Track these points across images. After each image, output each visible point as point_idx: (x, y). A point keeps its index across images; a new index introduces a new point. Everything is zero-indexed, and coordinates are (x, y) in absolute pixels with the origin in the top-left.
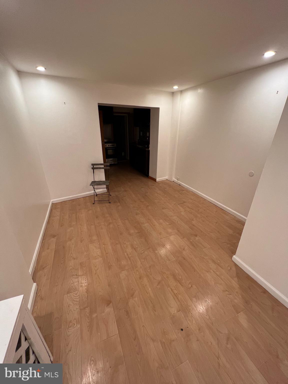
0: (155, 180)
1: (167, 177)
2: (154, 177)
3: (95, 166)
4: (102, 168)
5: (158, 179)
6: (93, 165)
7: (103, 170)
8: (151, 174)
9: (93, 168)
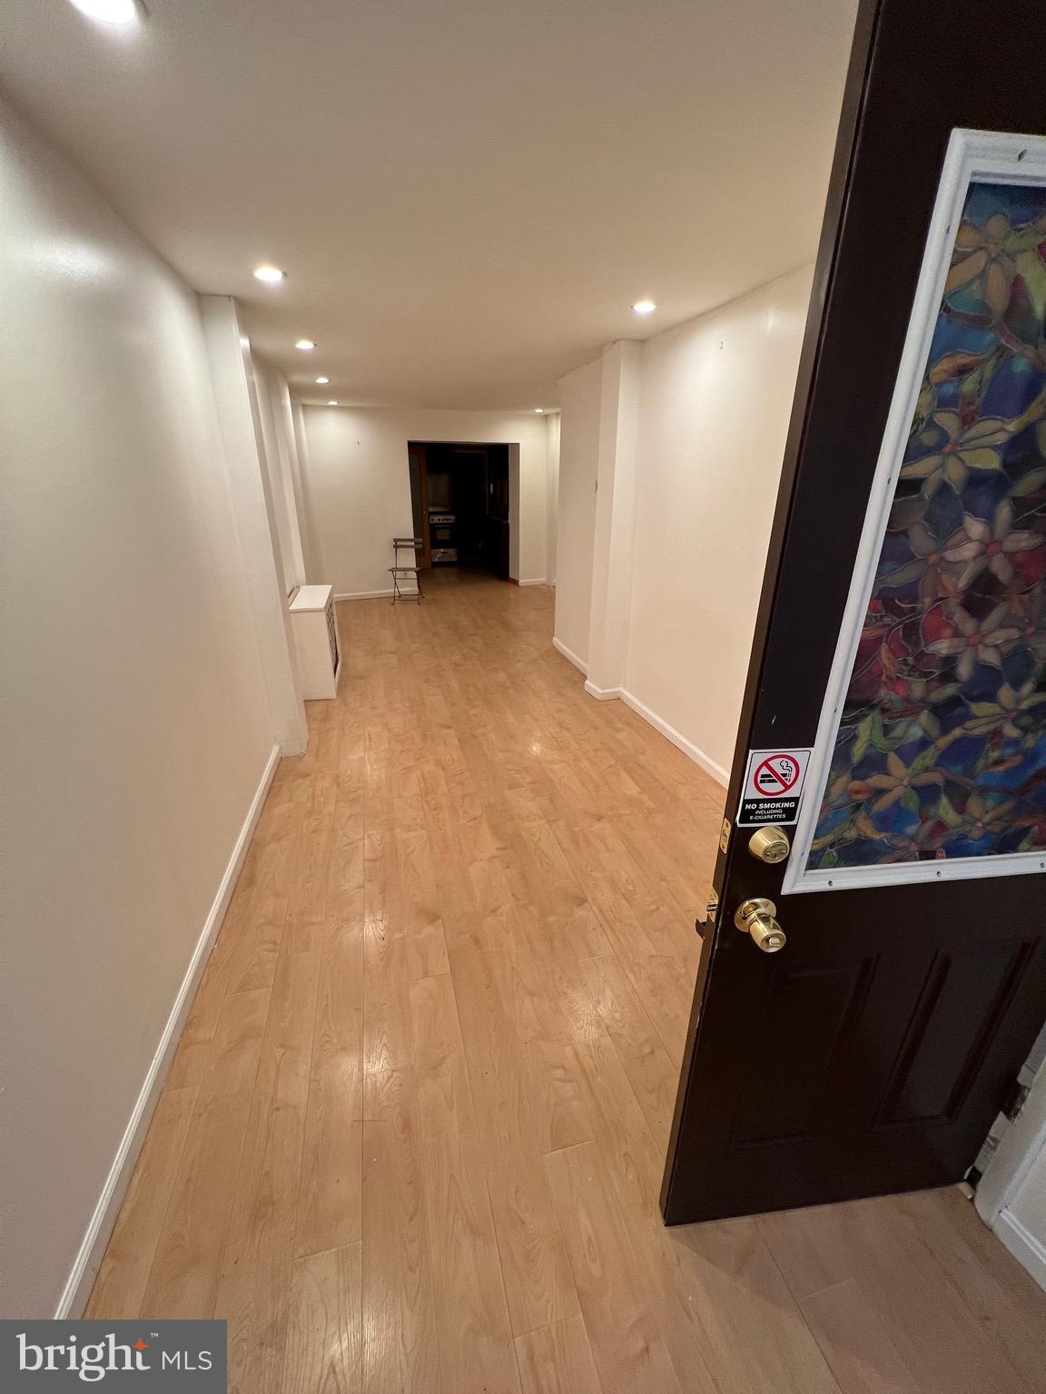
0: (515, 582)
1: (544, 579)
2: (516, 579)
3: (398, 543)
4: (412, 547)
5: (522, 582)
6: (396, 540)
7: (413, 550)
8: (512, 575)
9: (396, 547)
